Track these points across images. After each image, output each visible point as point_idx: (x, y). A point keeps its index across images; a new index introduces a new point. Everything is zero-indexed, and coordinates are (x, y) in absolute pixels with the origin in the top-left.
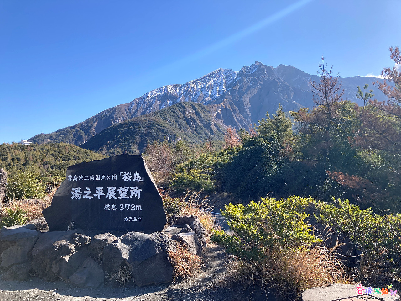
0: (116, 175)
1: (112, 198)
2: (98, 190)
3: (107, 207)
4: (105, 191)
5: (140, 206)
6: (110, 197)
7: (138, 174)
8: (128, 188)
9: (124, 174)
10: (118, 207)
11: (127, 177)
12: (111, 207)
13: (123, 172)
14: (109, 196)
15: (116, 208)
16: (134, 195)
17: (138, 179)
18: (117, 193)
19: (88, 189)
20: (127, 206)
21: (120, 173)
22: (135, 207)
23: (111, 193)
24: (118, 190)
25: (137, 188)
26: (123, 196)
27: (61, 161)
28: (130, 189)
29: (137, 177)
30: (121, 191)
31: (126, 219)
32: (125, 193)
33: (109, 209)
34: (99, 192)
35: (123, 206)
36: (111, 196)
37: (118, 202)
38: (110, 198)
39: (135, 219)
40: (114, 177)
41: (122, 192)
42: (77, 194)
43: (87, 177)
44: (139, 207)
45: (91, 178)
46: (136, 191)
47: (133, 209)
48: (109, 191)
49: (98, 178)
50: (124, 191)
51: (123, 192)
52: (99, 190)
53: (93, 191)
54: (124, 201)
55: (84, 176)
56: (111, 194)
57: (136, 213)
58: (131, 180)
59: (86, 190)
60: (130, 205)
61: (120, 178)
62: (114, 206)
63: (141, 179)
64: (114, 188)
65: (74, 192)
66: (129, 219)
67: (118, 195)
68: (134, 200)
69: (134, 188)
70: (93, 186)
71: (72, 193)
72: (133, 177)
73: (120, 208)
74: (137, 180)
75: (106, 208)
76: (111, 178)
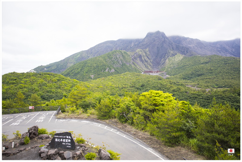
7: (70, 137)
18: (65, 140)
21: (66, 136)
33: (63, 144)
44: (70, 144)
53: (60, 140)
55: (58, 136)
65: (56, 140)
66: (68, 146)
68: (69, 142)
69: (69, 140)
70: (60, 138)
73: (66, 144)
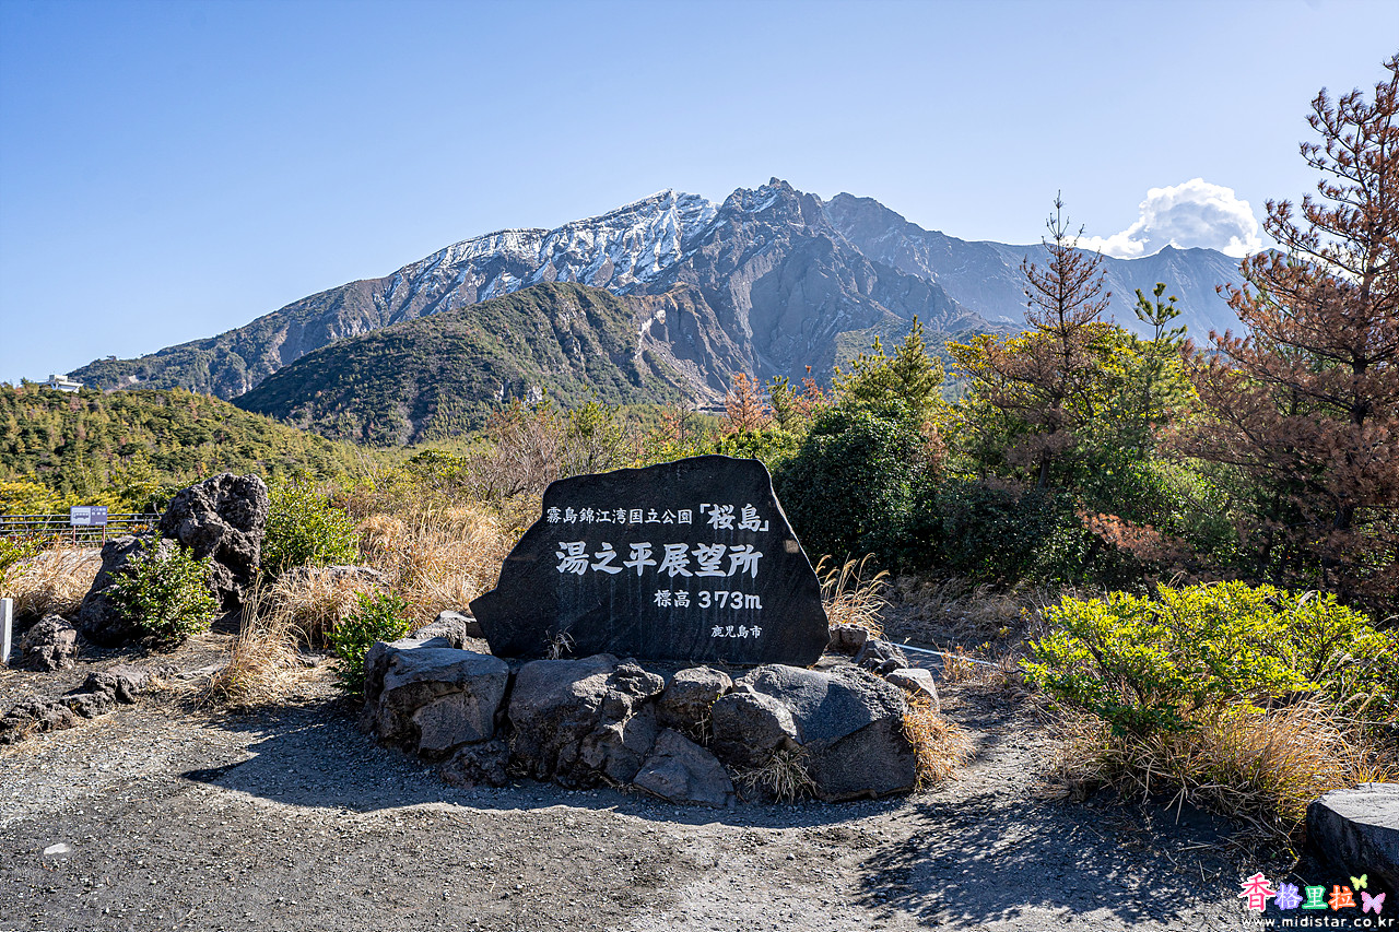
0: (691, 512)
1: (676, 572)
2: (636, 551)
3: (662, 598)
4: (658, 555)
5: (757, 597)
6: (671, 569)
7: (754, 510)
8: (723, 548)
9: (712, 508)
10: (695, 599)
11: (721, 517)
12: (673, 597)
13: (709, 505)
14: (668, 568)
15: (688, 601)
16: (740, 567)
17: (753, 525)
18: (693, 559)
19: (607, 546)
20: (721, 597)
21: (703, 506)
22: (744, 600)
23: (675, 559)
24: (694, 553)
25: (750, 548)
26: (710, 569)
27: (177, 446)
28: (729, 552)
29: (751, 520)
30: (704, 554)
31: (717, 631)
32: (716, 561)
33: (667, 603)
34: (641, 556)
35: (709, 595)
36: (675, 569)
37: (694, 585)
38: (672, 574)
39: (743, 632)
40: (685, 516)
41: (706, 557)
42: (573, 559)
43: (605, 513)
44: (754, 601)
45: (617, 517)
46: (747, 558)
47: (737, 604)
48: (669, 554)
49: (636, 516)
50: (712, 557)
51: (710, 559)
52: (641, 552)
53: (623, 554)
54: (711, 584)
55: (596, 511)
56: (674, 563)
57: (746, 617)
58: (732, 528)
59: (601, 550)
60: (729, 595)
61: (701, 519)
62: (682, 594)
63: (762, 525)
64: (685, 547)
65: (567, 555)
66: (724, 632)
67: (694, 565)
68: (740, 582)
69: (742, 547)
70: (623, 538)
71: (560, 555)
72: (739, 518)
73: (700, 600)
74: (750, 527)
75: (658, 599)
76: (676, 520)
